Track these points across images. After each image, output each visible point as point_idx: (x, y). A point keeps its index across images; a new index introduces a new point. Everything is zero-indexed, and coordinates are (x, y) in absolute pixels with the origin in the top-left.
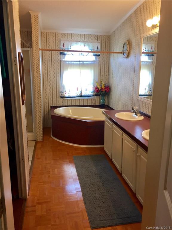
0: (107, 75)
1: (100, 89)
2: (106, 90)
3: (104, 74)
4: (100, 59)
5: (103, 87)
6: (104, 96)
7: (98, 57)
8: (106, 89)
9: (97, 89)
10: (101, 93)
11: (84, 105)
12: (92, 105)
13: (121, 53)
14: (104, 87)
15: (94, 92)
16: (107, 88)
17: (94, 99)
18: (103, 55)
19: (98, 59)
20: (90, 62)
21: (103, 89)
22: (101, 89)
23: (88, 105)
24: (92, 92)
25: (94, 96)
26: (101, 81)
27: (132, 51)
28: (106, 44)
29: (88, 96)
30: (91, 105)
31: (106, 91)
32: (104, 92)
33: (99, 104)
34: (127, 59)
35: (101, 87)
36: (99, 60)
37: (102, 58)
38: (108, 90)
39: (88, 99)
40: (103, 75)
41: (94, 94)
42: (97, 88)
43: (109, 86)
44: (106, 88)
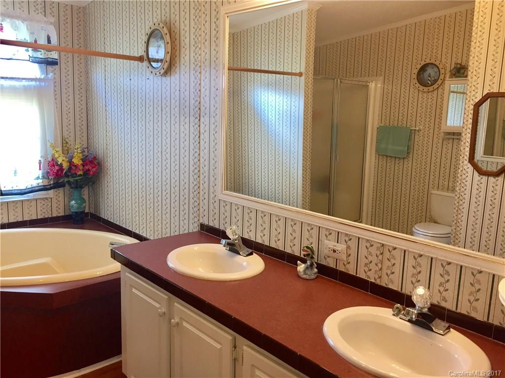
0: (85, 123)
1: (65, 166)
2: (89, 170)
3: (72, 118)
4: (58, 76)
5: (77, 161)
6: (81, 187)
7: (50, 68)
8: (87, 168)
9: (57, 168)
10: (72, 180)
11: (11, 221)
12: (39, 217)
13: (140, 59)
14: (82, 160)
15: (46, 176)
16: (91, 162)
17: (47, 199)
18: (66, 64)
19: (51, 75)
20: (24, 83)
21: (76, 166)
22: (70, 169)
23: (26, 219)
24: (38, 178)
25: (44, 188)
26: (64, 143)
27: (182, 55)
28: (75, 32)
29: (25, 193)
30: (34, 218)
31: (86, 172)
32: (80, 175)
33: (62, 214)
34: (166, 80)
35: (71, 162)
36: (54, 78)
37: (63, 71)
38: (94, 169)
39: (22, 201)
40: (72, 122)
41: (46, 183)
42: (53, 163)
43: (95, 158)
44: (87, 164)
